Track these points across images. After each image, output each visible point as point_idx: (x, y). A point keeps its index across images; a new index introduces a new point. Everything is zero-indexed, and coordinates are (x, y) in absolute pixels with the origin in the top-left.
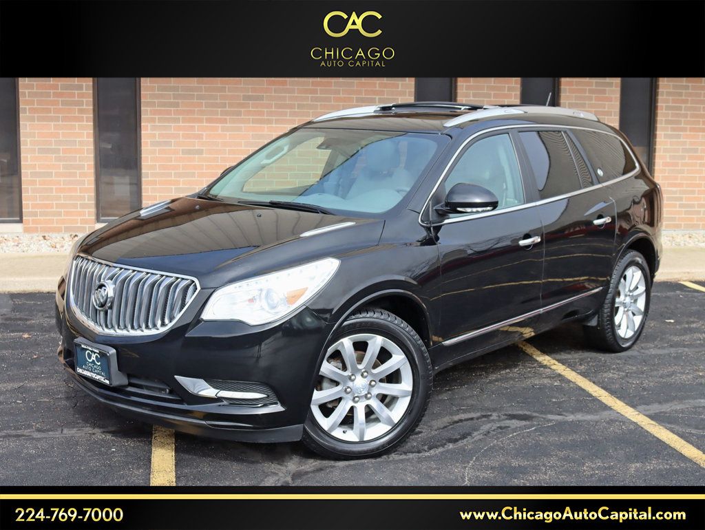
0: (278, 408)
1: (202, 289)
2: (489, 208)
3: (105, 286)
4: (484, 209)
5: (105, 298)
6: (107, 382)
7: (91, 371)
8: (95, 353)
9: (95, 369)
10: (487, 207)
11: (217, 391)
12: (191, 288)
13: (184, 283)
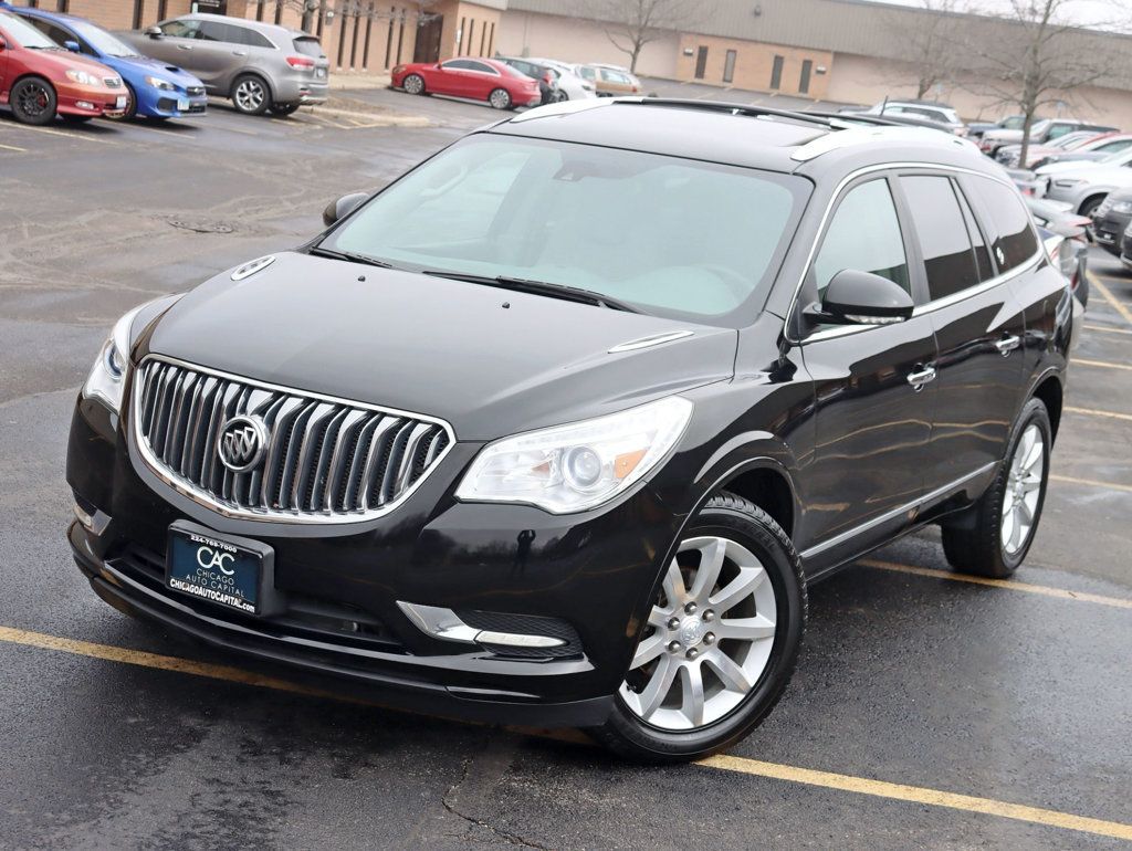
0: (583, 666)
1: (458, 441)
2: (899, 319)
3: (249, 425)
4: (891, 319)
5: (250, 448)
6: (251, 609)
7: (208, 587)
8: (222, 551)
9: (218, 582)
10: (896, 316)
11: (477, 631)
12: (435, 440)
13: (420, 430)
